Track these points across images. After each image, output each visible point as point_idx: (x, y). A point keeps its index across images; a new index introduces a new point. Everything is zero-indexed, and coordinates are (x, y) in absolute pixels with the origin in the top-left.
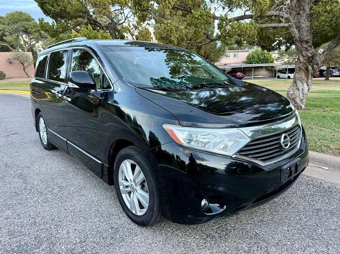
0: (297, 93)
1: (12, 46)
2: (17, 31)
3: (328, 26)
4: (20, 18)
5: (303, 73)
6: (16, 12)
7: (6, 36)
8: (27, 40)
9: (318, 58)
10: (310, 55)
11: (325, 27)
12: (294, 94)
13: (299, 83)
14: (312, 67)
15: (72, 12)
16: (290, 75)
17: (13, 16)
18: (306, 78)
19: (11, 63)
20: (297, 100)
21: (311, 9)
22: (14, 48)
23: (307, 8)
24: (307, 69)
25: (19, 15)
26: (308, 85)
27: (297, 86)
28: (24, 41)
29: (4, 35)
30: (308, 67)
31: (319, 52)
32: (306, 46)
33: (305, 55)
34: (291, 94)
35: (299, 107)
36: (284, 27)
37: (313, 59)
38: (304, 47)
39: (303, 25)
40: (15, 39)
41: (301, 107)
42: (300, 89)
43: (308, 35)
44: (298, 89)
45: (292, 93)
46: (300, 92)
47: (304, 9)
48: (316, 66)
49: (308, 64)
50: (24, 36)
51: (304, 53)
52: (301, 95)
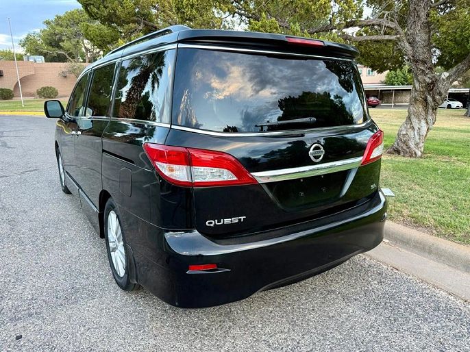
0: (411, 133)
1: (70, 54)
2: (77, 35)
3: (451, 40)
4: (81, 18)
5: (421, 106)
6: (77, 10)
7: (63, 41)
8: (89, 46)
9: (440, 86)
10: (428, 80)
11: (447, 41)
12: (407, 134)
13: (415, 120)
14: (433, 98)
15: (123, 16)
16: (451, 103)
17: (72, 15)
18: (424, 113)
19: (65, 77)
20: (410, 144)
21: (428, 15)
22: (73, 58)
23: (423, 14)
24: (426, 100)
25: (80, 14)
26: (427, 123)
27: (411, 124)
28: (85, 47)
29: (61, 40)
30: (426, 97)
31: (443, 76)
32: (422, 68)
33: (421, 80)
34: (403, 135)
35: (412, 154)
36: (390, 41)
37: (434, 86)
38: (421, 70)
39: (418, 39)
40: (74, 45)
41: (415, 154)
42: (416, 128)
43: (424, 53)
44: (413, 129)
45: (404, 133)
46: (416, 132)
47: (418, 16)
48: (437, 97)
49: (426, 93)
50: (86, 41)
51: (420, 77)
52: (417, 137)
